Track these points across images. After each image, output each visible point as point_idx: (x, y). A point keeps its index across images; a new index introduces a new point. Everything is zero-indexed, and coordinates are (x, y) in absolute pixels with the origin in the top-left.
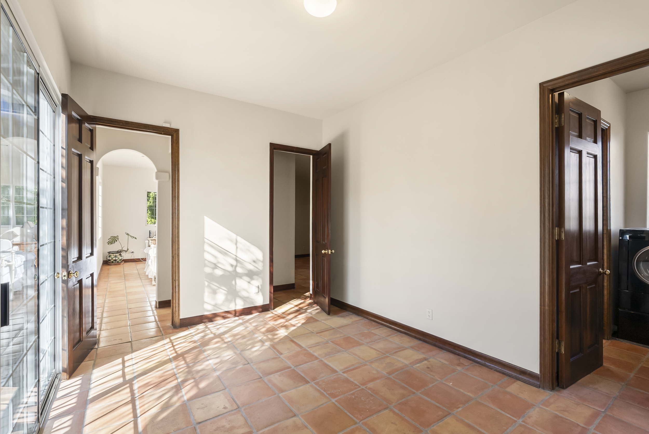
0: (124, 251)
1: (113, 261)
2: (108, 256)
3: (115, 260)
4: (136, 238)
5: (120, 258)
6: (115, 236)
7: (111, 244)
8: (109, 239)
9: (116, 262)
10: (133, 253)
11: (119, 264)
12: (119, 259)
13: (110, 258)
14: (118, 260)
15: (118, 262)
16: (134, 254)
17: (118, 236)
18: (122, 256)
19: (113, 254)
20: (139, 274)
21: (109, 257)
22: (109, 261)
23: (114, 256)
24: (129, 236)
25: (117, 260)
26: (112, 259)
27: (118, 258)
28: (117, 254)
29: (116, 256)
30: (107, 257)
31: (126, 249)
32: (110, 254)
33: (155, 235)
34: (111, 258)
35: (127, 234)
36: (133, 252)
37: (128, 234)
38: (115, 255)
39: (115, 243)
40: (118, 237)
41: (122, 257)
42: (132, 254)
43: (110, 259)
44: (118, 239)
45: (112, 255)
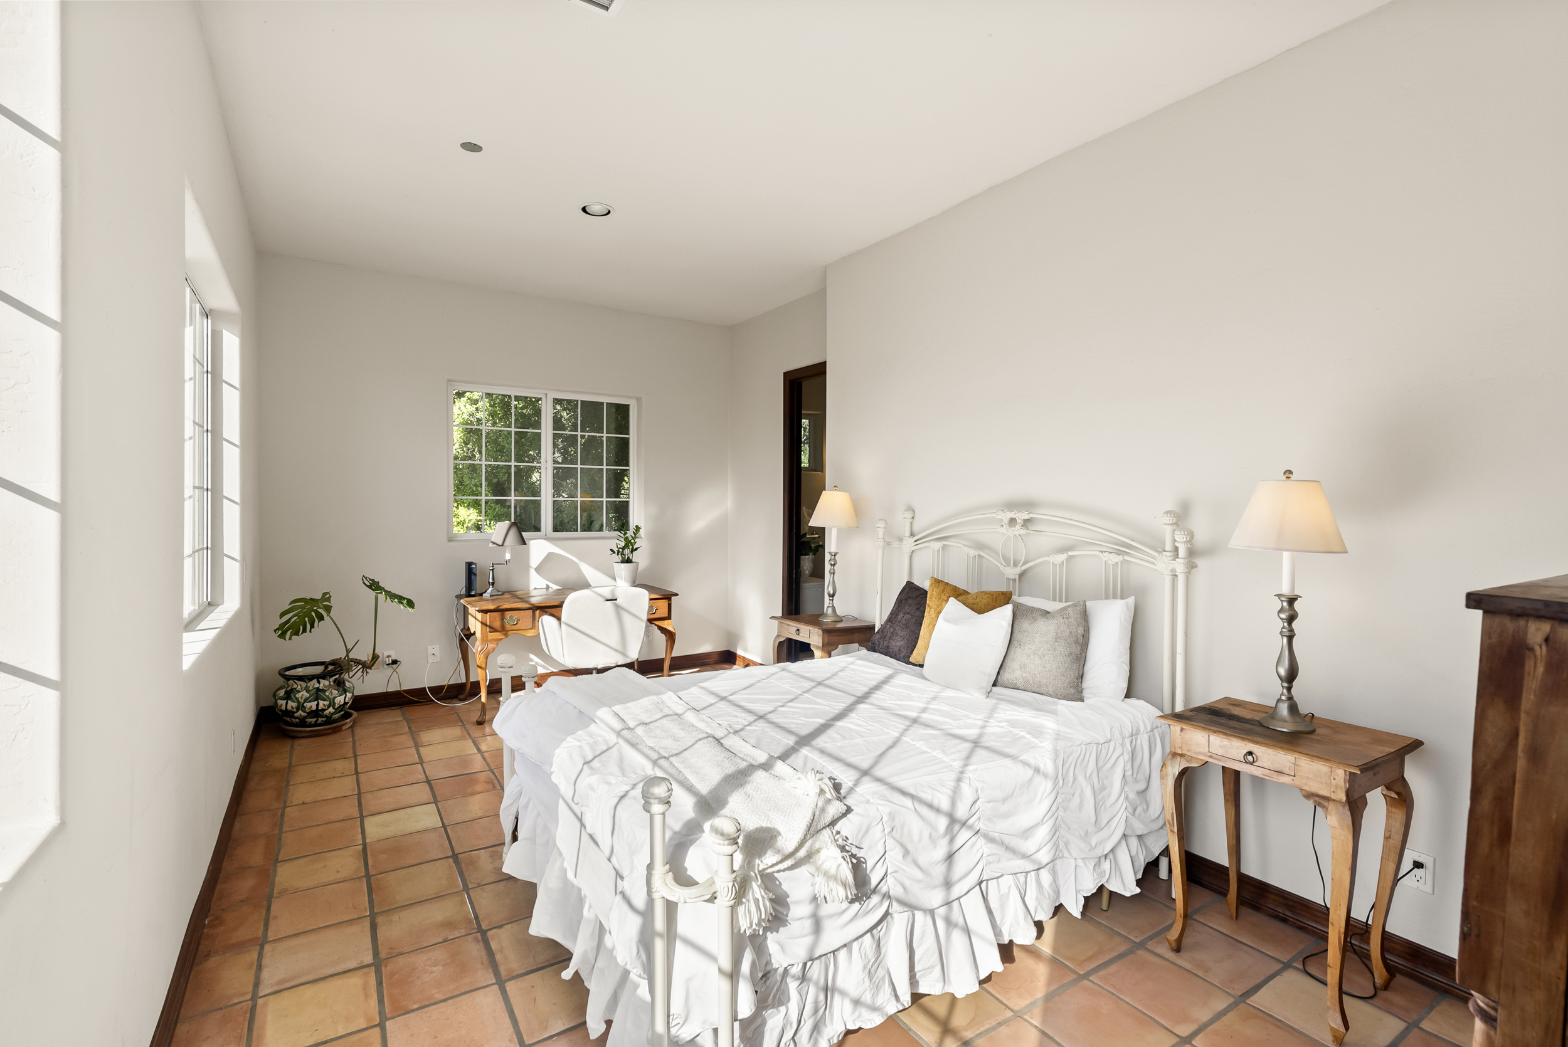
0: (358, 662)
1: (305, 717)
2: (282, 693)
3: (312, 711)
4: (411, 604)
5: (340, 700)
6: (311, 599)
7: (297, 634)
8: (282, 615)
9: (320, 720)
10: (395, 666)
11: (334, 728)
12: (332, 704)
13: (292, 705)
14: (331, 710)
15: (329, 720)
16: (401, 669)
17: (326, 597)
18: (345, 691)
19: (304, 684)
20: (455, 857)
21: (288, 696)
22: (288, 719)
23: (308, 691)
24: (382, 597)
25: (323, 710)
26: (301, 707)
27: (326, 703)
28: (324, 683)
29: (318, 694)
30: (274, 695)
31: (365, 657)
32: (291, 682)
33: (493, 584)
34: (295, 705)
35: (370, 587)
36: (395, 662)
37: (374, 586)
38: (317, 685)
39: (312, 626)
40: (329, 599)
41: (349, 695)
42: (389, 670)
43: (289, 708)
44: (328, 609)
45: (299, 688)
